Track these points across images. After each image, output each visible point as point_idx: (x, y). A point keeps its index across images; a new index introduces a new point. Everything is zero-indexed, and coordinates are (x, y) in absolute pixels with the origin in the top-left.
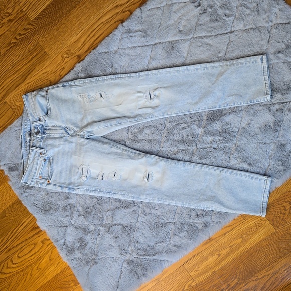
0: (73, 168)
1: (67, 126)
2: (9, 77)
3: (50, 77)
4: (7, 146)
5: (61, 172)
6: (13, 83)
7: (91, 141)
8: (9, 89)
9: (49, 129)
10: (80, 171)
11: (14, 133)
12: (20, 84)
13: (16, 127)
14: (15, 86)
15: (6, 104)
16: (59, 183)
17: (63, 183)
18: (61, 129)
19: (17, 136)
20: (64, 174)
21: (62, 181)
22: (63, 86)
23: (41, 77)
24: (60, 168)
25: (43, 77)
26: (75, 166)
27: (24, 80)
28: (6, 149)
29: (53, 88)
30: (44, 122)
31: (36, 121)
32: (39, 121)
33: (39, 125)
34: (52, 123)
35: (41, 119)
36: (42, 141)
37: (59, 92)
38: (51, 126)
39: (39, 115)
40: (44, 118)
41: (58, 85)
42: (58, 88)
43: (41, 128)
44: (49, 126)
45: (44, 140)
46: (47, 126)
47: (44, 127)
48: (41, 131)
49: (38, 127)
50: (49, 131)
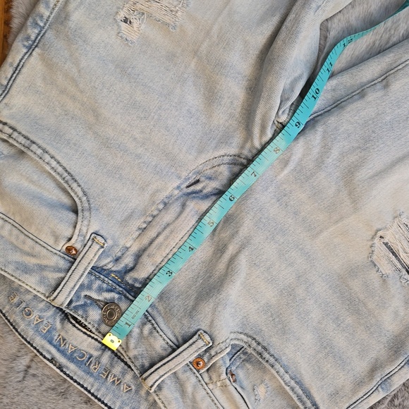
0: (356, 285)
1: (187, 174)
5: (326, 346)
7: (332, 120)
9: (138, 257)
10: (386, 267)
11: (30, 382)
13: (15, 358)
16: (359, 384)
17: (373, 370)
18: (175, 208)
19: (49, 383)
20: (340, 341)
21: (361, 366)
22: (31, 49)
24: (308, 338)
26: (353, 271)
30: (98, 247)
31: (62, 275)
32: (73, 263)
33: (86, 282)
34: (129, 217)
35: (78, 246)
36: (160, 320)
37: (39, 82)
38: (134, 236)
39: (57, 238)
40: (84, 229)
41: (11, 65)
42: (24, 70)
43: (105, 286)
44: (128, 245)
45: (161, 308)
46: (119, 254)
47: (113, 269)
48: (117, 296)
49: (88, 293)
50: (144, 258)
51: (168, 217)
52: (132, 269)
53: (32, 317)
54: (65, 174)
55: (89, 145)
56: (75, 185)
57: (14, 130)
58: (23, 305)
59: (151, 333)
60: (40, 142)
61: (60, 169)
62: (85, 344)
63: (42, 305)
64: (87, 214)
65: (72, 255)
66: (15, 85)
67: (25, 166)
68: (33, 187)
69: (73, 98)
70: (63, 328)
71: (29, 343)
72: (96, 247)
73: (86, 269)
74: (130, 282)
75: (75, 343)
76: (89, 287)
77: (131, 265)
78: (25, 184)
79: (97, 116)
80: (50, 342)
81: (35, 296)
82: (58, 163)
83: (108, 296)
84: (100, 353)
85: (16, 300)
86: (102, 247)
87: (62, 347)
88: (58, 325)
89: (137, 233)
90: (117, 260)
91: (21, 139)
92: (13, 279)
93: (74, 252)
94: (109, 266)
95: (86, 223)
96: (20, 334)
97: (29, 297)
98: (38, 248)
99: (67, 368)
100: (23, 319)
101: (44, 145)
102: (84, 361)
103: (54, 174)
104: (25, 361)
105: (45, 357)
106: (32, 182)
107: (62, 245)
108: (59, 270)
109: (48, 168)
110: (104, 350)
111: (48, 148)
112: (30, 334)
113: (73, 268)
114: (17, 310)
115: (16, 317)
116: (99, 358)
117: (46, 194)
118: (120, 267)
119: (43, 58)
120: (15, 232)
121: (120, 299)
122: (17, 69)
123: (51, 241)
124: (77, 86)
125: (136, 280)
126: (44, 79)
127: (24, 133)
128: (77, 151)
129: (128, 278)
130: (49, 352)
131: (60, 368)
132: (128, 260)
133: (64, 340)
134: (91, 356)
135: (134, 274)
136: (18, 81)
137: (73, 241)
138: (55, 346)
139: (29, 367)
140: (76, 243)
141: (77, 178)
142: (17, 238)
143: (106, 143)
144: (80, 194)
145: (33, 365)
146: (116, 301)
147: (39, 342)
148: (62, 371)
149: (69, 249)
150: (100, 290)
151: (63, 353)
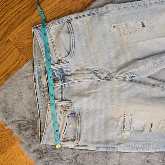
0: (110, 122)
1: (97, 68)
2: (11, 8)
3: (69, 5)
4: (16, 98)
6: (18, 16)
8: (13, 24)
9: (72, 74)
11: (26, 80)
12: (27, 17)
13: (28, 72)
14: (20, 20)
15: (9, 43)
16: (93, 143)
17: (98, 143)
18: (89, 72)
19: (29, 84)
20: (97, 131)
21: (96, 140)
22: (90, 15)
23: (57, 6)
24: (91, 124)
25: (60, 6)
27: (34, 11)
28: (15, 101)
29: (77, 18)
30: (67, 65)
31: (54, 63)
32: (58, 63)
33: (57, 70)
34: (78, 65)
35: (63, 61)
36: (64, 92)
37: (85, 22)
38: (75, 70)
39: (60, 55)
40: (67, 59)
41: (83, 14)
42: (85, 17)
43: (60, 74)
44: (72, 71)
45: (66, 89)
46: (69, 71)
47: (65, 72)
48: (60, 78)
49: (55, 72)
50: (73, 76)
51: (85, 72)
52: (68, 76)
53: (39, 66)
54: (74, 45)
55: (84, 43)
56: (73, 49)
57: (72, 27)
58: (40, 62)
59: (60, 93)
60: (75, 34)
61: (74, 43)
62: (44, 82)
63: (44, 66)
64: (70, 56)
65: (60, 61)
66: (80, 18)
67: (67, 36)
68: (65, 41)
69: (89, 32)
70: (43, 75)
71: (34, 71)
72: (66, 64)
73: (59, 67)
74: (65, 78)
75: (43, 80)
76: (56, 71)
77: (69, 75)
78: (64, 39)
79: (91, 39)
80: (38, 75)
81: (44, 63)
82: (74, 41)
83: (58, 77)
84: (46, 87)
85: (39, 60)
86: (67, 66)
87: (39, 78)
88: (43, 73)
89: (76, 70)
90: (67, 71)
91: (72, 30)
92: (43, 55)
93: (61, 61)
94: (64, 71)
95: (69, 58)
96: (33, 68)
97: (43, 62)
98: (54, 54)
99: (37, 83)
100: (37, 65)
101: (75, 35)
102: (41, 85)
103: (71, 43)
104: (29, 74)
105: (34, 77)
106: (66, 40)
107: (59, 58)
108: (54, 62)
109: (72, 40)
110: (47, 87)
111: (75, 37)
112: (36, 69)
113: (57, 64)
114: (38, 62)
115: (36, 64)
116: (45, 88)
117: (66, 45)
118: (66, 73)
119: (91, 19)
120: (52, 46)
121: (60, 79)
122: (84, 16)
123: (58, 55)
124: (92, 30)
125: (67, 79)
126: (87, 23)
127: (73, 29)
128: (80, 42)
129: (66, 77)
130: (36, 77)
131: (35, 82)
132: (69, 73)
133: (41, 77)
134: (43, 86)
135: (68, 77)
136: (82, 18)
137: (63, 59)
138: (38, 77)
139: (28, 76)
140: (63, 60)
141: (75, 48)
142: (52, 48)
143: (87, 46)
144: (73, 51)
145: (30, 77)
146: (59, 79)
147: (36, 73)
148: (35, 83)
149: (60, 60)
150: (58, 74)
151: (39, 80)
